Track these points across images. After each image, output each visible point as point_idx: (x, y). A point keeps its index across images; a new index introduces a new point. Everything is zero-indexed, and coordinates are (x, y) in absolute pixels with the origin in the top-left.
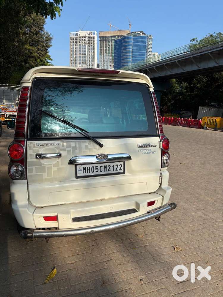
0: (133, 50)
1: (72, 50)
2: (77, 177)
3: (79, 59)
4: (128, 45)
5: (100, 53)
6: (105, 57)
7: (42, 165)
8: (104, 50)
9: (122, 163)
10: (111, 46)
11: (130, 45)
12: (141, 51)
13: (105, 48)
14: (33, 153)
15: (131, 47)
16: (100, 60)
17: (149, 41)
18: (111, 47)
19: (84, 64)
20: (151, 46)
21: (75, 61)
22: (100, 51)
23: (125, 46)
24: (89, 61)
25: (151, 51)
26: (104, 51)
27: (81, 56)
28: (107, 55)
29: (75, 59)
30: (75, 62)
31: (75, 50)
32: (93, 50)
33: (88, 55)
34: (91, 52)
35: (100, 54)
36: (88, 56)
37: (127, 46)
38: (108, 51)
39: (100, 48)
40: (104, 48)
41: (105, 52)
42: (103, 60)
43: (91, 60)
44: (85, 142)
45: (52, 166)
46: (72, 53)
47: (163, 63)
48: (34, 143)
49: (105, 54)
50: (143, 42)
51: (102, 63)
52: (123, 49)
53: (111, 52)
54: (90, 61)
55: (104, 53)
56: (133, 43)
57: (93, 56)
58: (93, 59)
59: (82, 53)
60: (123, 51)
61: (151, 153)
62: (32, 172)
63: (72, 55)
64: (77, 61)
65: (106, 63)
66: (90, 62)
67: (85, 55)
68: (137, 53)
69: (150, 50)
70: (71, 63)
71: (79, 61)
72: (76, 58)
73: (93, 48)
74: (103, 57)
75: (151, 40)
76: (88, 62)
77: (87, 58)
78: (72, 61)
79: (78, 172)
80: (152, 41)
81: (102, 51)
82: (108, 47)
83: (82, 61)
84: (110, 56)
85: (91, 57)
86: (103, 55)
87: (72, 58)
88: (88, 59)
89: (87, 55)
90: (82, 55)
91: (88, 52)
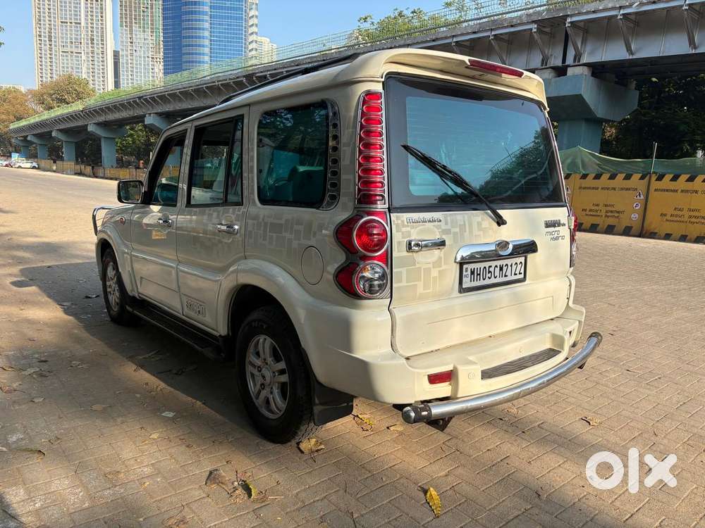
0: (211, 24)
1: (39, 8)
2: (462, 290)
3: (62, 34)
4: (199, 13)
5: (122, 22)
6: (136, 35)
7: (417, 266)
8: (131, 15)
9: (522, 259)
10: (152, 8)
11: (204, 13)
12: (231, 29)
13: (135, 11)
14: (403, 238)
15: (206, 18)
16: (122, 42)
17: (251, 9)
18: (152, 13)
19: (77, 47)
20: (254, 21)
21: (50, 37)
22: (121, 18)
23: (192, 13)
24: (90, 42)
25: (256, 33)
26: (131, 19)
27: (66, 26)
28: (142, 29)
29: (50, 32)
30: (50, 41)
31: (49, 9)
32: (102, 13)
33: (87, 24)
34: (94, 18)
35: (122, 26)
36: (87, 28)
37: (195, 13)
38: (144, 20)
39: (121, 10)
40: (131, 11)
41: (136, 23)
42: (131, 43)
43: (98, 40)
44: (477, 216)
45: (431, 266)
46: (40, 16)
47: (306, 63)
48: (403, 216)
49: (136, 27)
50: (236, 9)
51: (127, 51)
52: (186, 20)
53: (152, 24)
54: (95, 41)
55: (131, 23)
56: (211, 8)
57: (102, 28)
58: (102, 36)
59: (71, 19)
60: (185, 25)
61: (560, 238)
62: (400, 281)
63: (40, 20)
64: (55, 38)
65: (140, 51)
66: (92, 43)
67: (80, 24)
68: (222, 33)
69: (254, 29)
70: (39, 42)
71: (62, 38)
72: (53, 31)
73: (102, 8)
74: (131, 34)
75: (254, 6)
76: (88, 44)
77: (84, 33)
78: (40, 36)
79: (464, 279)
80: (257, 9)
81: (126, 18)
82: (144, 11)
83: (71, 39)
84: (150, 34)
85: (97, 32)
86: (131, 31)
87: (40, 28)
88: (87, 35)
89: (83, 24)
90: (71, 23)
91: (87, 16)
